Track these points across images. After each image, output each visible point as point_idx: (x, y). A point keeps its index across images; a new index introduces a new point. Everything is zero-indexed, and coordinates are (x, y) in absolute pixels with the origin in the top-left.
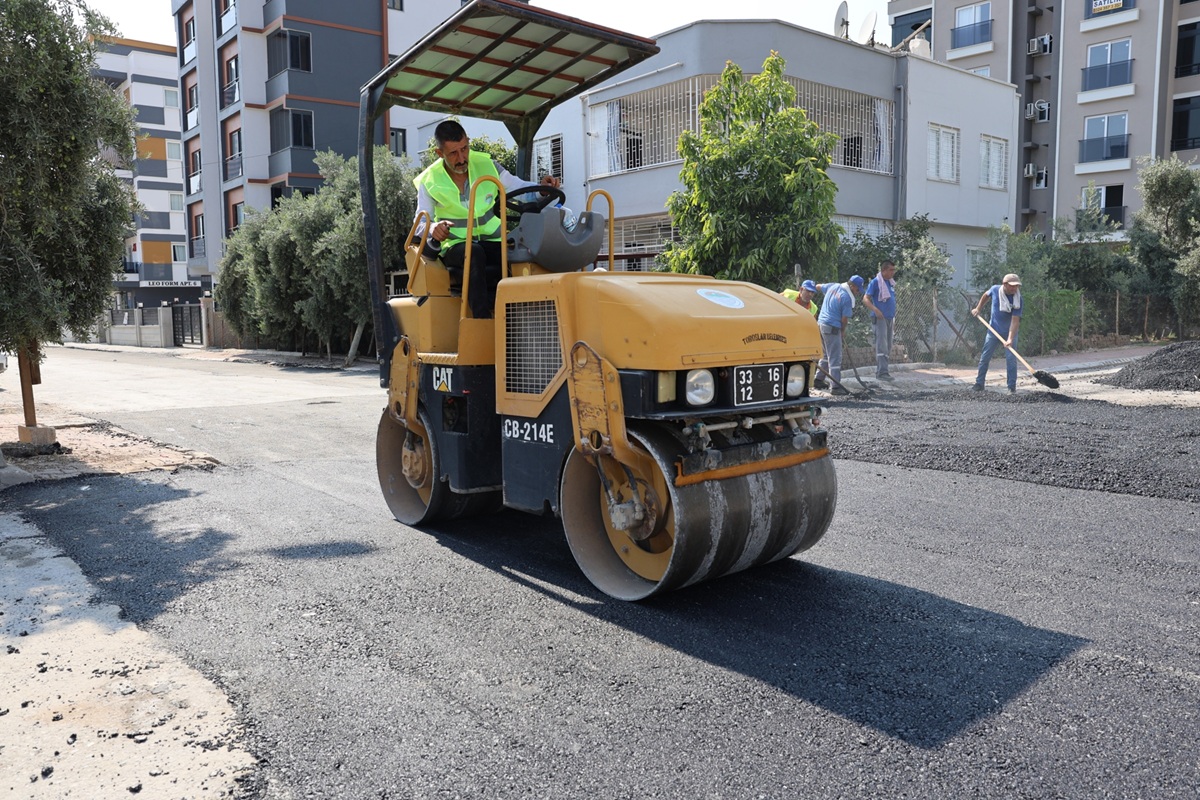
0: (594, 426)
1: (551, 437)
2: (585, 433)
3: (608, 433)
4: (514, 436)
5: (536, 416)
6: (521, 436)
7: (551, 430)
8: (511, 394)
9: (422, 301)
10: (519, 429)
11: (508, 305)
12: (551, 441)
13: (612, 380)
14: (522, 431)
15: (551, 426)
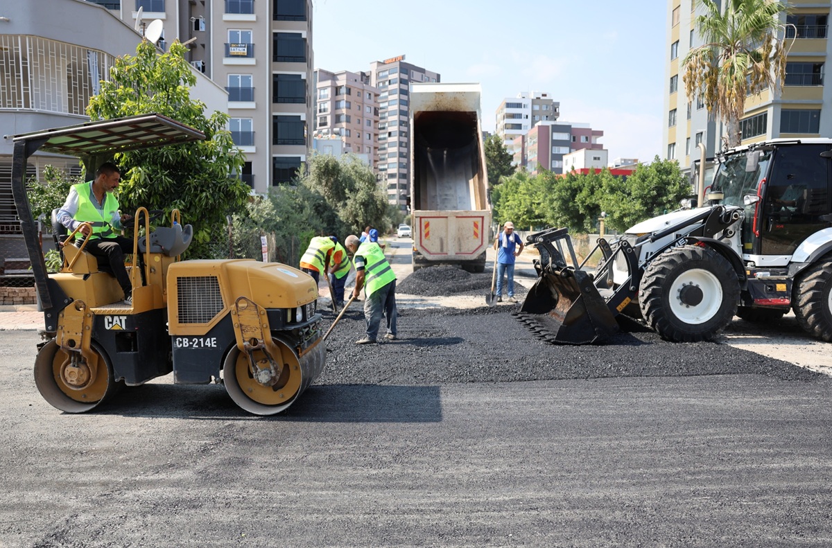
0: (253, 336)
1: (214, 344)
2: (246, 340)
3: (263, 338)
4: (184, 346)
5: (204, 334)
6: (191, 346)
7: (214, 341)
8: (183, 324)
9: (86, 277)
10: (189, 342)
11: (178, 278)
12: (215, 346)
13: (264, 314)
14: (191, 343)
15: (215, 339)
